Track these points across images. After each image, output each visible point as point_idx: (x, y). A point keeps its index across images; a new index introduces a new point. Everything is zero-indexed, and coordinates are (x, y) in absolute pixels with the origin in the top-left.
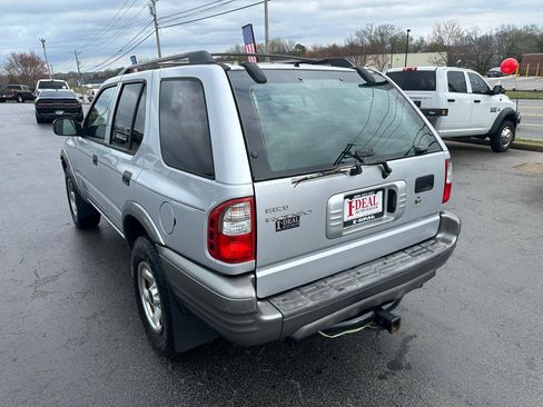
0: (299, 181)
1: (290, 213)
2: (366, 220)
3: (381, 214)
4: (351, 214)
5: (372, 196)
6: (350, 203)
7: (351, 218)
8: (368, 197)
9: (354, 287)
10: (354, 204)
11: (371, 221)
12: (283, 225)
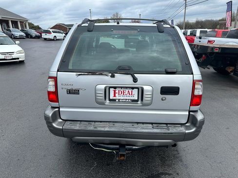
0: (79, 75)
1: (74, 87)
2: (125, 101)
3: (137, 101)
4: (115, 96)
5: (130, 90)
6: (115, 91)
7: (114, 98)
8: (127, 90)
9: (103, 129)
10: (117, 91)
11: (129, 102)
12: (70, 92)
